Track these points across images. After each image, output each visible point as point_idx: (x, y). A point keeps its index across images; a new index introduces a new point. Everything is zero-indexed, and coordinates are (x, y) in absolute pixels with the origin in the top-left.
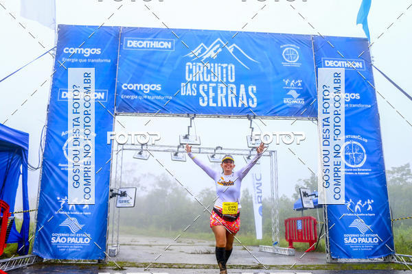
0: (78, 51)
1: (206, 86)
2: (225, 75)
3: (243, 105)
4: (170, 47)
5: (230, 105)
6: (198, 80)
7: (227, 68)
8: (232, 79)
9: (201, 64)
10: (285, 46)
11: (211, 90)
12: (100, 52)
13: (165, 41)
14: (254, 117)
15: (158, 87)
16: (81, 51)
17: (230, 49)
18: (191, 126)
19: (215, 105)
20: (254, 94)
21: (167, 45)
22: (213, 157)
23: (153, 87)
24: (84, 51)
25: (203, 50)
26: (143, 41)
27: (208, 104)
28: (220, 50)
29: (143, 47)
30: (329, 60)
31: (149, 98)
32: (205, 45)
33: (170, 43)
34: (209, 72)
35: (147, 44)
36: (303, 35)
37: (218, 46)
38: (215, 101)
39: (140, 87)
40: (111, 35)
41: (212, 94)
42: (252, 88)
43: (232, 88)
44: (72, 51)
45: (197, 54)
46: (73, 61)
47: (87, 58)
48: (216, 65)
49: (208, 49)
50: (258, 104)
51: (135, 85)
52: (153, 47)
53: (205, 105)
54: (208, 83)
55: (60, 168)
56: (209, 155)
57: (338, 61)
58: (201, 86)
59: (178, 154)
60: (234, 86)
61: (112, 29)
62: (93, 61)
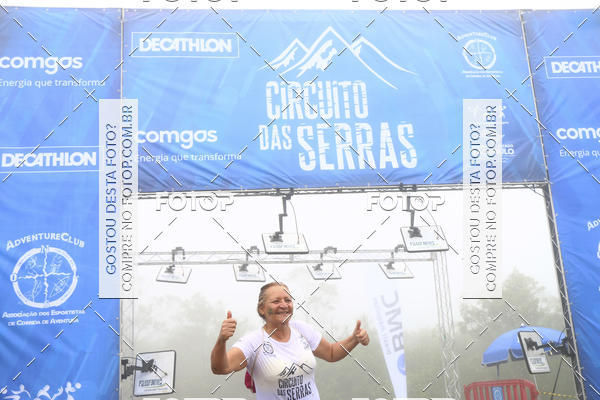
0: (30, 62)
1: (310, 129)
2: (347, 105)
3: (389, 164)
4: (230, 50)
5: (362, 166)
6: (292, 117)
7: (350, 89)
8: (362, 111)
9: (296, 84)
10: (466, 35)
11: (321, 139)
12: (80, 65)
13: (218, 37)
14: (414, 189)
15: (210, 136)
16: (38, 62)
17: (355, 49)
18: (285, 215)
19: (331, 167)
20: (411, 141)
21: (223, 45)
22: (318, 268)
23: (200, 136)
24: (44, 62)
25: (300, 54)
26: (172, 37)
27: (318, 166)
28: (334, 52)
29: (173, 51)
30: (560, 61)
31: (193, 158)
32: (303, 42)
33: (229, 41)
34: (314, 99)
35: (181, 43)
36: (503, 12)
37: (329, 43)
38: (331, 158)
39: (173, 136)
40: (103, 27)
41: (323, 145)
42: (406, 129)
43: (364, 132)
44: (17, 62)
45: (286, 62)
46: (21, 86)
47: (53, 78)
48: (328, 84)
49: (309, 52)
50: (420, 162)
51: (162, 133)
52: (194, 52)
53: (310, 167)
54: (313, 123)
55: (6, 321)
56: (311, 266)
57: (579, 60)
58: (300, 130)
59: (248, 268)
60: (367, 126)
61: (103, 15)
62: (66, 83)
